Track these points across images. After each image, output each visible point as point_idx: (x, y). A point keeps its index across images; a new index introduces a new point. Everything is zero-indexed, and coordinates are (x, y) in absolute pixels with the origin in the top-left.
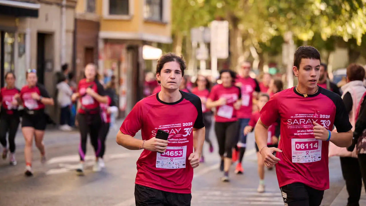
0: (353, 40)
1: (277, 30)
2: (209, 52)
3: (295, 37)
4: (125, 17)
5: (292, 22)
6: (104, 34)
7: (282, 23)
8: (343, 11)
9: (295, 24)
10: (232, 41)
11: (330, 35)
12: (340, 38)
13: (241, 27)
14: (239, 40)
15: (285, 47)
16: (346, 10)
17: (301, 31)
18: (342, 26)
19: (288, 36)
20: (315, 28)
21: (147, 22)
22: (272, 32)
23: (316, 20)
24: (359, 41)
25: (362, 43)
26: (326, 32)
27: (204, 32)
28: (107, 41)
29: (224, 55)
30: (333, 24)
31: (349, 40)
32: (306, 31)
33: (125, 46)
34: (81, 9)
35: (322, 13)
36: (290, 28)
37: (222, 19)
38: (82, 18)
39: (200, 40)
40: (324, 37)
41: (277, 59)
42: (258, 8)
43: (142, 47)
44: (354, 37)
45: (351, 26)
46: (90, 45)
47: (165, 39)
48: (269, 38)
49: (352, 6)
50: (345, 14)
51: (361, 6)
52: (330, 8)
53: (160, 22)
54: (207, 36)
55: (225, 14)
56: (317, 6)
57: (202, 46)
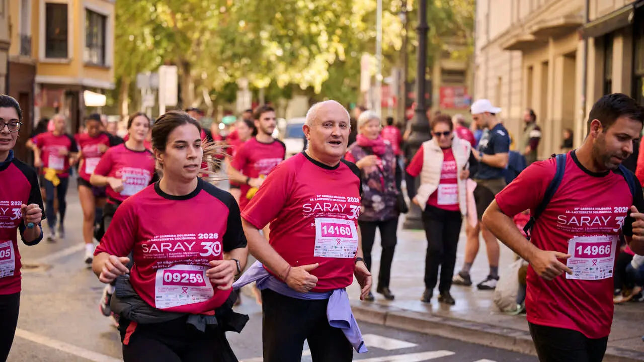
0: (311, 89)
1: (231, 76)
2: (157, 99)
4: (63, 61)
5: (247, 68)
6: (39, 79)
7: (237, 69)
8: (301, 58)
9: (251, 70)
10: (183, 87)
11: (287, 83)
12: (298, 86)
13: (194, 72)
14: (191, 86)
15: (239, 94)
16: (304, 57)
17: (257, 78)
18: (300, 71)
19: (243, 83)
20: (271, 75)
21: (88, 65)
22: (227, 79)
23: (272, 67)
24: (318, 89)
25: (322, 91)
26: (283, 79)
27: (151, 77)
28: (43, 86)
29: (173, 101)
30: (291, 71)
31: (307, 87)
32: (262, 79)
33: (64, 91)
34: (15, 51)
35: (280, 59)
36: (244, 75)
37: (172, 64)
38: (16, 61)
39: (148, 87)
40: (281, 85)
42: (210, 53)
43: (83, 93)
44: (313, 85)
45: (308, 73)
46: (25, 90)
47: (108, 84)
48: (223, 84)
49: (310, 51)
50: (303, 60)
51: (320, 51)
52: (288, 54)
53: (102, 66)
54: (154, 82)
55: (176, 59)
56: (273, 50)
57: (149, 92)
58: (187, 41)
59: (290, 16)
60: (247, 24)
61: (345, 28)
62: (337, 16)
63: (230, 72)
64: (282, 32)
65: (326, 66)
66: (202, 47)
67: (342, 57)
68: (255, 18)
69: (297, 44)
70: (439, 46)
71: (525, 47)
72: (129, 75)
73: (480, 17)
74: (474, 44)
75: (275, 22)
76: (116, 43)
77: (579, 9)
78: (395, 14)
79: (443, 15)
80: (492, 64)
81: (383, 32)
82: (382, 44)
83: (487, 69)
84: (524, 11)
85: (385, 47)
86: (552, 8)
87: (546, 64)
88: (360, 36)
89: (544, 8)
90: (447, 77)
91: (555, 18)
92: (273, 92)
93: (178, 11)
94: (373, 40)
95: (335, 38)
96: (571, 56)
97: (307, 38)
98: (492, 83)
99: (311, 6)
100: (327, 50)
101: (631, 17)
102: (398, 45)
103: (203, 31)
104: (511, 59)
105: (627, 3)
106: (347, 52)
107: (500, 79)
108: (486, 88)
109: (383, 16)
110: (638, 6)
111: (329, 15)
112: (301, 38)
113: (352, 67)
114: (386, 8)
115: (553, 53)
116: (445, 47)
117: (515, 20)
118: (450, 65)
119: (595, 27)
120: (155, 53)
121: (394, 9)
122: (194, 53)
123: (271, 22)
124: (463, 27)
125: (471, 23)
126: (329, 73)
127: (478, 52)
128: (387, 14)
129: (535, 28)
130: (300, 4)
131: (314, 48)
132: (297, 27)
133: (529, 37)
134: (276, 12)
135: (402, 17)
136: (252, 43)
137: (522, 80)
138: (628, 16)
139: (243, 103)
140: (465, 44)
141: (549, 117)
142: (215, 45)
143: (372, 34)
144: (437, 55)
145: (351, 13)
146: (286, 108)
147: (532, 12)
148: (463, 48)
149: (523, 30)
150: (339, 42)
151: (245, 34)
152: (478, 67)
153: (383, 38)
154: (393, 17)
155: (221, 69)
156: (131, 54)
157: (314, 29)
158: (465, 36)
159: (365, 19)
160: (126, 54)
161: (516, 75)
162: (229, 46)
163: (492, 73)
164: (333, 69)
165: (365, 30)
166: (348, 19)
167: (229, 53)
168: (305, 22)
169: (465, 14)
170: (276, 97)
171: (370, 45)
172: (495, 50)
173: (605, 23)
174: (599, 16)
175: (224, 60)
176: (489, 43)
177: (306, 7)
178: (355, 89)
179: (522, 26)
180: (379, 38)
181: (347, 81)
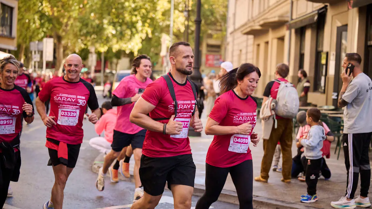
0: (132, 53)
1: (85, 45)
2: (41, 57)
3: (96, 49)
5: (95, 40)
7: (89, 41)
8: (126, 35)
9: (97, 42)
10: (57, 50)
11: (118, 49)
12: (124, 51)
13: (63, 42)
14: (62, 50)
15: (90, 55)
16: (128, 35)
17: (100, 46)
18: (126, 43)
19: (92, 49)
20: (108, 45)
21: (1, 36)
22: (83, 46)
23: (110, 40)
24: (136, 54)
26: (116, 48)
27: (38, 44)
29: (51, 59)
30: (120, 42)
31: (130, 53)
32: (103, 47)
35: (114, 36)
36: (93, 44)
37: (51, 37)
39: (36, 50)
40: (114, 50)
41: (85, 63)
42: (73, 31)
44: (133, 51)
45: (130, 44)
47: (13, 48)
48: (80, 49)
49: (132, 32)
50: (128, 37)
51: (137, 32)
52: (118, 33)
53: (10, 37)
54: (40, 47)
55: (53, 34)
56: (110, 30)
57: (37, 52)
58: (60, 24)
59: (121, 11)
60: (95, 15)
61: (152, 19)
62: (148, 12)
63: (85, 42)
64: (116, 20)
65: (141, 40)
66: (69, 28)
67: (150, 36)
68: (100, 12)
69: (124, 27)
70: (206, 31)
71: (255, 33)
72: (26, 42)
73: (230, 15)
74: (226, 30)
75: (111, 14)
76: (18, 24)
77: (287, 12)
78: (182, 11)
79: (208, 13)
80: (236, 42)
81: (174, 22)
82: (173, 29)
83: (233, 45)
84: (256, 12)
85: (175, 30)
86: (271, 11)
87: (267, 43)
88: (161, 24)
89: (267, 11)
90: (210, 49)
91: (273, 17)
92: (109, 55)
93: (55, 6)
94: (168, 26)
95: (147, 25)
96: (281, 39)
97: (130, 24)
98: (236, 53)
99: (133, 6)
100: (142, 31)
101: (316, 18)
102: (183, 29)
103: (69, 18)
104: (248, 39)
105: (314, 10)
106: (153, 33)
107: (241, 51)
108: (233, 56)
109: (174, 13)
110: (320, 11)
111: (143, 11)
112: (126, 24)
113: (156, 42)
114: (176, 8)
115: (272, 37)
116: (210, 32)
117: (250, 18)
118: (212, 42)
119: (296, 23)
120: (41, 30)
121: (180, 9)
122: (64, 30)
123: (109, 14)
124: (220, 20)
125: (224, 18)
126: (142, 44)
127: (228, 35)
128: (177, 12)
129: (262, 22)
130: (127, 4)
131: (134, 30)
132: (125, 18)
133: (258, 28)
134: (112, 9)
135: (186, 13)
136: (98, 26)
137: (253, 51)
138: (314, 17)
139: (92, 61)
140: (221, 30)
141: (268, 73)
142: (77, 27)
143: (167, 23)
144: (205, 36)
145: (156, 11)
146: (117, 64)
147: (260, 13)
148: (219, 32)
149: (255, 23)
150: (148, 27)
151: (94, 20)
152: (228, 44)
153: (174, 26)
154: (180, 14)
155: (79, 40)
156: (27, 31)
157: (134, 19)
158: (221, 26)
159: (164, 14)
160: (24, 30)
161: (250, 49)
162: (84, 27)
163: (236, 47)
164: (144, 43)
165: (164, 20)
166: (154, 14)
167: (85, 31)
168: (129, 15)
169: (222, 13)
170: (111, 58)
171: (166, 29)
172: (238, 34)
173: (301, 21)
174: (298, 17)
175: (81, 36)
176: (235, 30)
177: (130, 6)
178: (157, 54)
179: (254, 21)
180: (172, 26)
181: (152, 50)
